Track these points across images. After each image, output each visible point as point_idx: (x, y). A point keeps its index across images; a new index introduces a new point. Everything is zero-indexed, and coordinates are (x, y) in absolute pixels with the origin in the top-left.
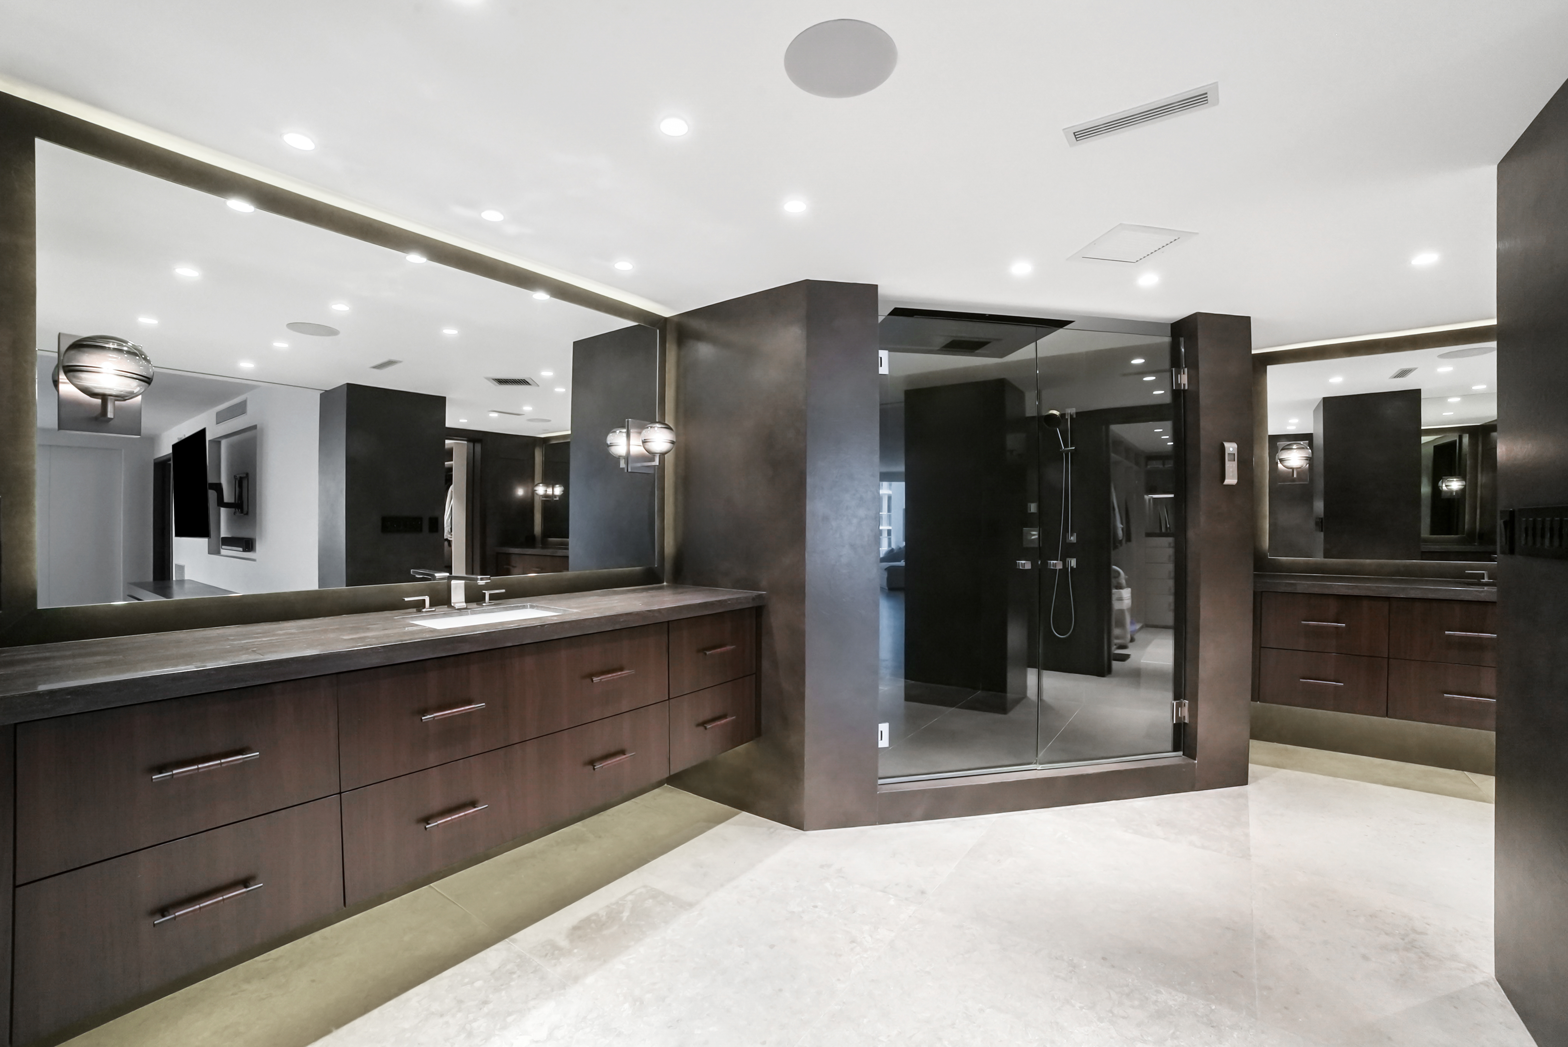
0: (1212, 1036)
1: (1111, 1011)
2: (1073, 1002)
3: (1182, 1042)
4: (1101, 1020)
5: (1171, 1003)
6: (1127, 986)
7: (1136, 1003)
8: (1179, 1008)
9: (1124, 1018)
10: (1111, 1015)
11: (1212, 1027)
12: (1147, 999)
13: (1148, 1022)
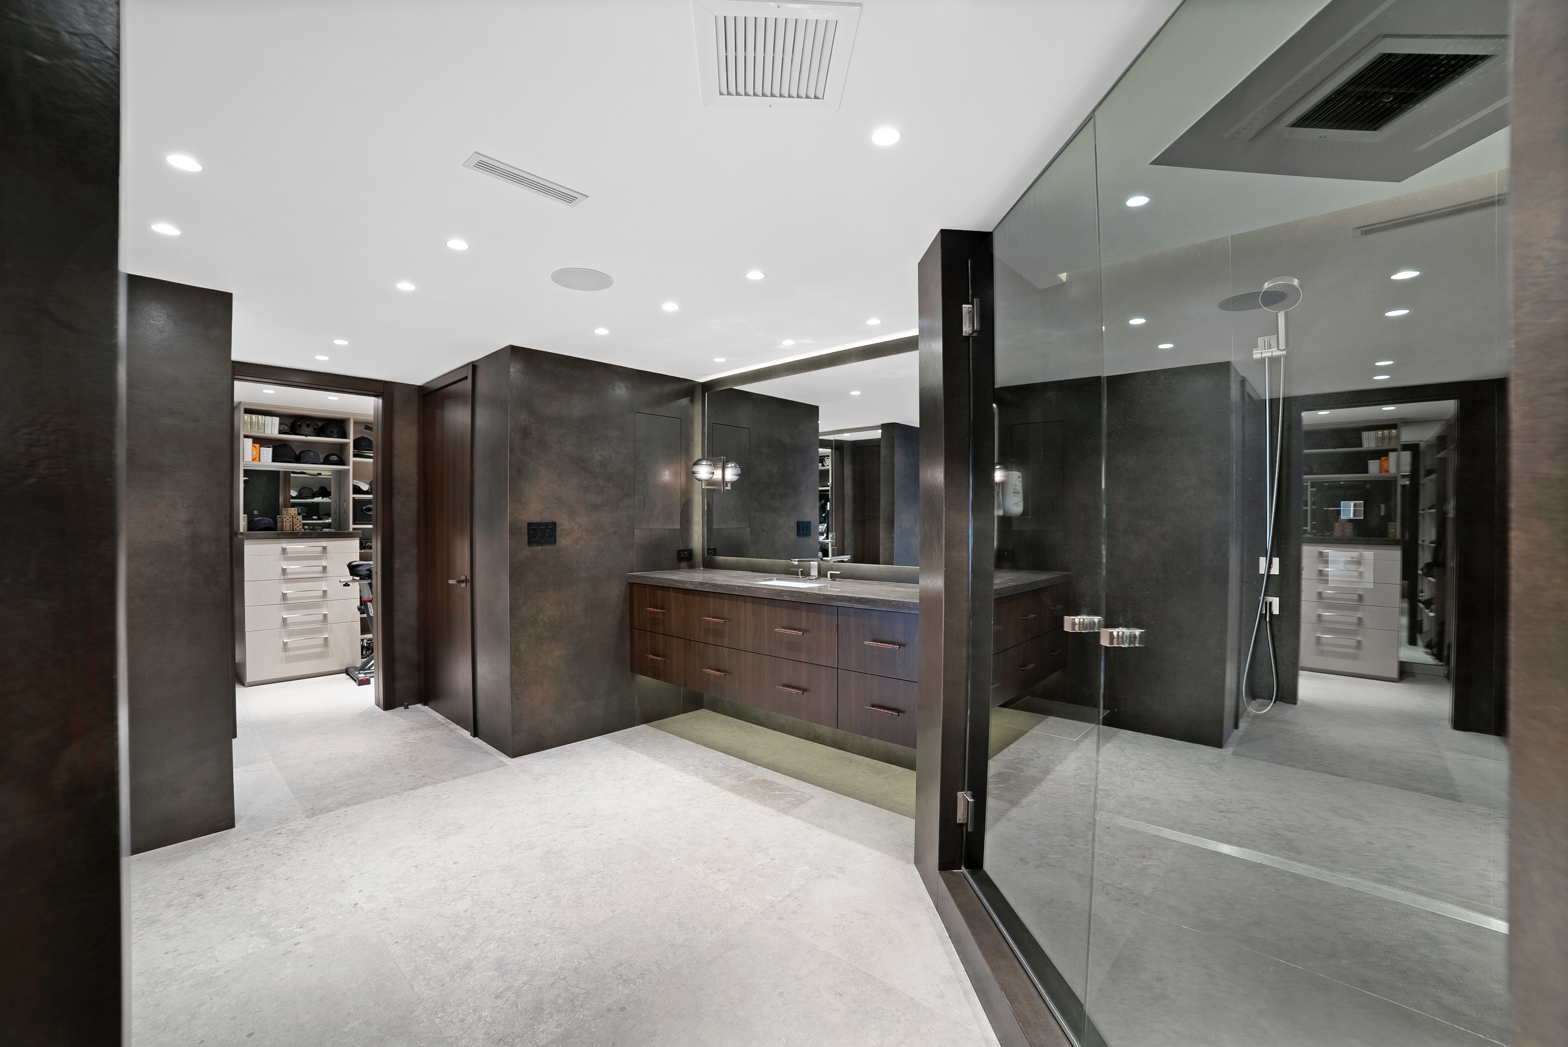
0: (494, 1032)
1: (564, 979)
2: (589, 961)
3: (507, 1006)
4: (562, 969)
5: (543, 1027)
6: (581, 1006)
7: (560, 1001)
8: (534, 1029)
9: (553, 984)
10: (561, 977)
11: (501, 1039)
12: (559, 1012)
13: (538, 997)
